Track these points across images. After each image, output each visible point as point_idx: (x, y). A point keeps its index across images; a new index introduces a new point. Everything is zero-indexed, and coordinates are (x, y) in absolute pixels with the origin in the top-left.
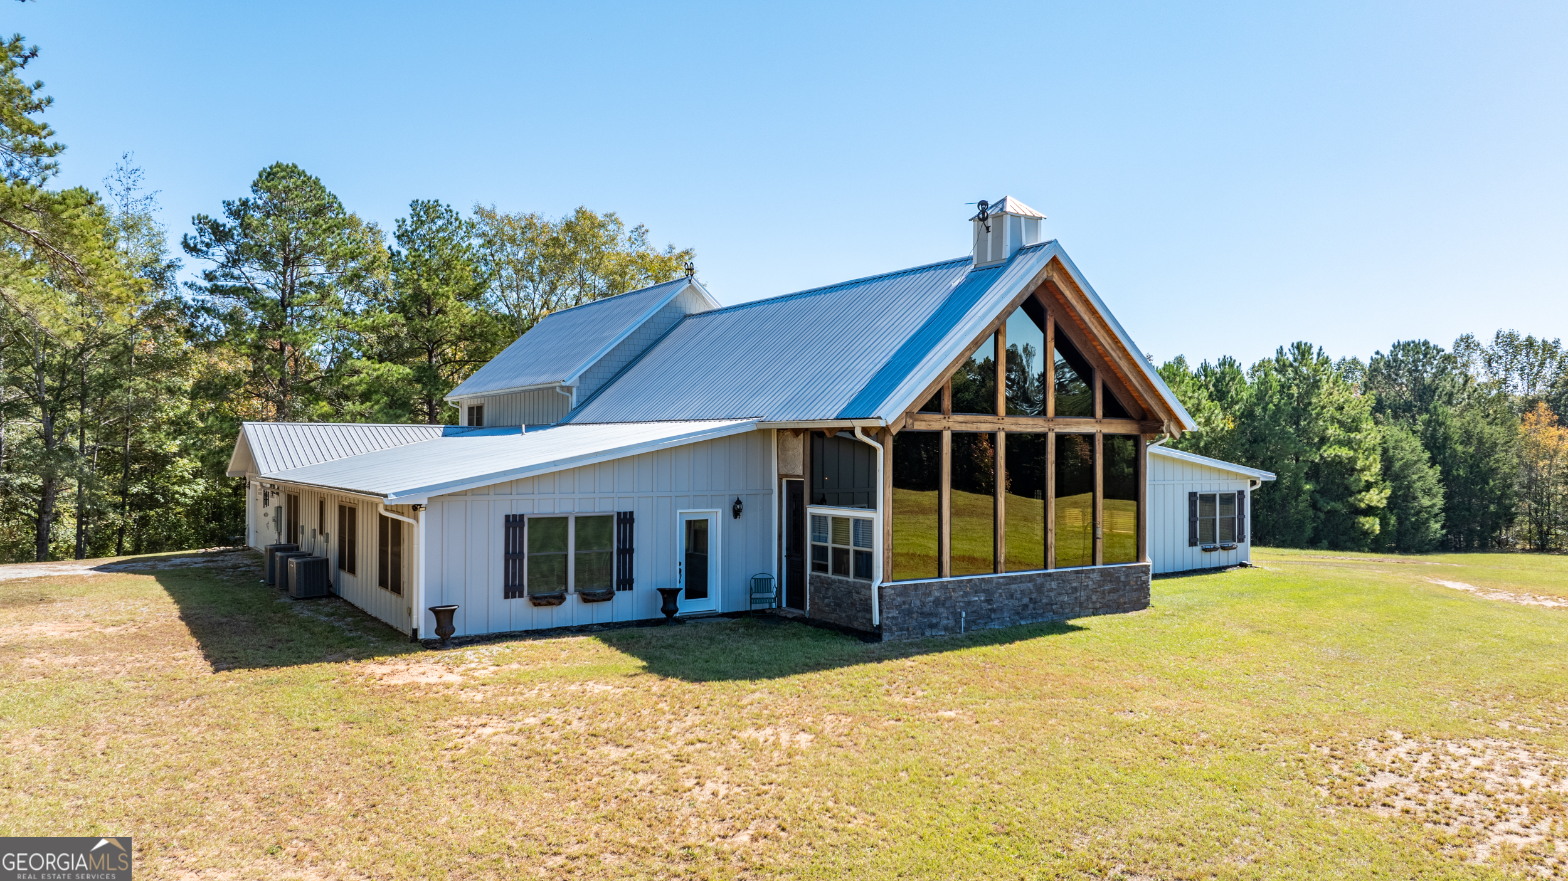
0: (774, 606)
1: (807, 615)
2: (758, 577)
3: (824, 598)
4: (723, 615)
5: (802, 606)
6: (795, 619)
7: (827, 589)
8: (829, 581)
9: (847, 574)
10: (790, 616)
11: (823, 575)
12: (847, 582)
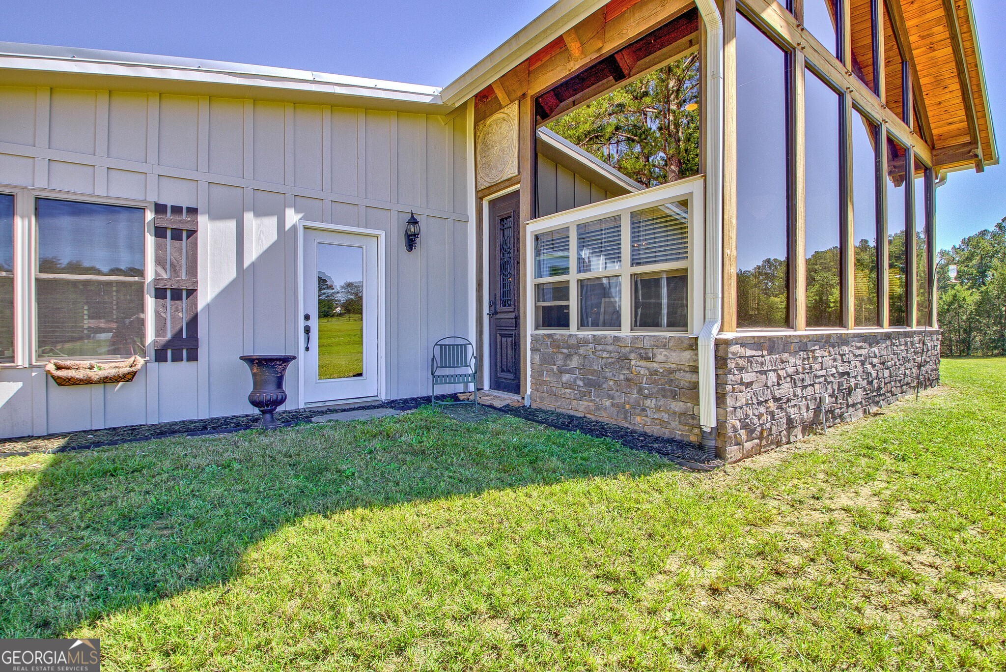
0: (472, 387)
1: (527, 403)
2: (447, 342)
3: (561, 372)
4: (392, 404)
5: (516, 387)
6: (507, 410)
7: (568, 356)
8: (573, 341)
9: (615, 322)
10: (498, 404)
11: (558, 332)
12: (616, 339)
